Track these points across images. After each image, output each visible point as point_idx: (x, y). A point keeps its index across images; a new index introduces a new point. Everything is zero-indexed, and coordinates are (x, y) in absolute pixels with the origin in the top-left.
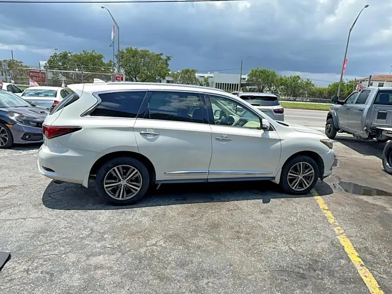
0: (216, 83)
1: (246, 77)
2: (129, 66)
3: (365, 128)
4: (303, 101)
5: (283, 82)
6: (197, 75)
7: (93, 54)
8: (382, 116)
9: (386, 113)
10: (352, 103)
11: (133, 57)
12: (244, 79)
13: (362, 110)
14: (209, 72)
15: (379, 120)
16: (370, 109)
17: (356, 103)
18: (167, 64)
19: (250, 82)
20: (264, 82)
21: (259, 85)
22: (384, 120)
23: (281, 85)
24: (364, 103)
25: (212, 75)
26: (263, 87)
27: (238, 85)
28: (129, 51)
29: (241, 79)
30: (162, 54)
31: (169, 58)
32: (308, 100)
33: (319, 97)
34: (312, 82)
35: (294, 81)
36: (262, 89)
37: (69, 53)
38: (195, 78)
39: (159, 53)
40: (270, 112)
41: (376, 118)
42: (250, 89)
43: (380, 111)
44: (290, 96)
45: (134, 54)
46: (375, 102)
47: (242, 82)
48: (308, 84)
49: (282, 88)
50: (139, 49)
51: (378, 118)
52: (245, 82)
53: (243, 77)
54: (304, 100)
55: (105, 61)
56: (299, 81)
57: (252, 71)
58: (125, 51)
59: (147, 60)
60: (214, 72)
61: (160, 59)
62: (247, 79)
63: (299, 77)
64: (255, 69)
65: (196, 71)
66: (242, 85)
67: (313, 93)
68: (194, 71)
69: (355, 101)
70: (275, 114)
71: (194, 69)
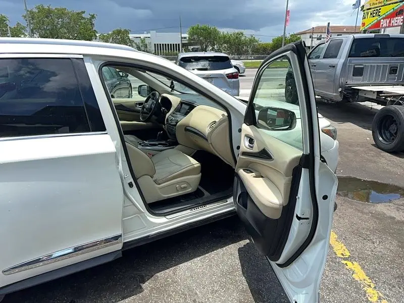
0: (155, 44)
1: (186, 35)
2: (44, 29)
3: (340, 90)
4: (247, 59)
5: (226, 40)
6: (131, 36)
8: (358, 72)
9: (363, 68)
10: (318, 57)
11: (47, 17)
12: (185, 38)
13: (334, 67)
14: (145, 32)
15: (354, 77)
16: (344, 64)
17: (324, 58)
18: (92, 24)
19: (192, 42)
20: (206, 41)
21: (201, 44)
22: (361, 78)
23: (225, 43)
24: (336, 57)
25: (149, 35)
26: (206, 47)
27: (179, 45)
28: (41, 10)
29: (182, 38)
30: (84, 12)
31: (93, 17)
32: (252, 58)
33: (263, 54)
34: (256, 38)
35: (237, 37)
36: (206, 48)
38: (130, 40)
39: (80, 11)
40: (222, 78)
41: (351, 75)
42: (192, 49)
43: (356, 66)
44: (235, 55)
45: (48, 13)
46: (350, 55)
47: (183, 42)
48: (252, 41)
49: (225, 47)
50: (53, 7)
51: (353, 75)
52: (187, 42)
53: (183, 35)
54: (249, 58)
56: (243, 38)
57: (193, 29)
58: (36, 10)
59: (66, 20)
60: (151, 32)
61: (83, 18)
62: (188, 38)
63: (242, 34)
64: (195, 26)
65: (130, 31)
66: (184, 45)
67: (257, 49)
68: (127, 32)
69: (322, 55)
70: (229, 80)
71: (127, 29)
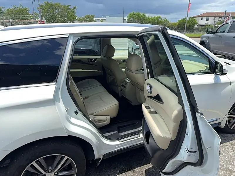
2: (48, 15)
6: (95, 19)
7: (21, 7)
11: (50, 8)
14: (102, 17)
17: (229, 32)
18: (74, 12)
25: (104, 18)
28: (47, 4)
29: (124, 20)
30: (70, 6)
31: (75, 8)
34: (168, 20)
35: (157, 19)
37: (3, 8)
39: (68, 5)
45: (51, 6)
47: (124, 22)
48: (165, 21)
50: (53, 3)
53: (125, 18)
55: (31, 12)
56: (160, 19)
57: (131, 15)
58: (44, 5)
59: (60, 10)
60: (106, 16)
61: (69, 9)
62: (127, 20)
63: (160, 17)
64: (132, 13)
67: (169, 26)
68: (93, 17)
69: (227, 30)
71: (93, 15)
